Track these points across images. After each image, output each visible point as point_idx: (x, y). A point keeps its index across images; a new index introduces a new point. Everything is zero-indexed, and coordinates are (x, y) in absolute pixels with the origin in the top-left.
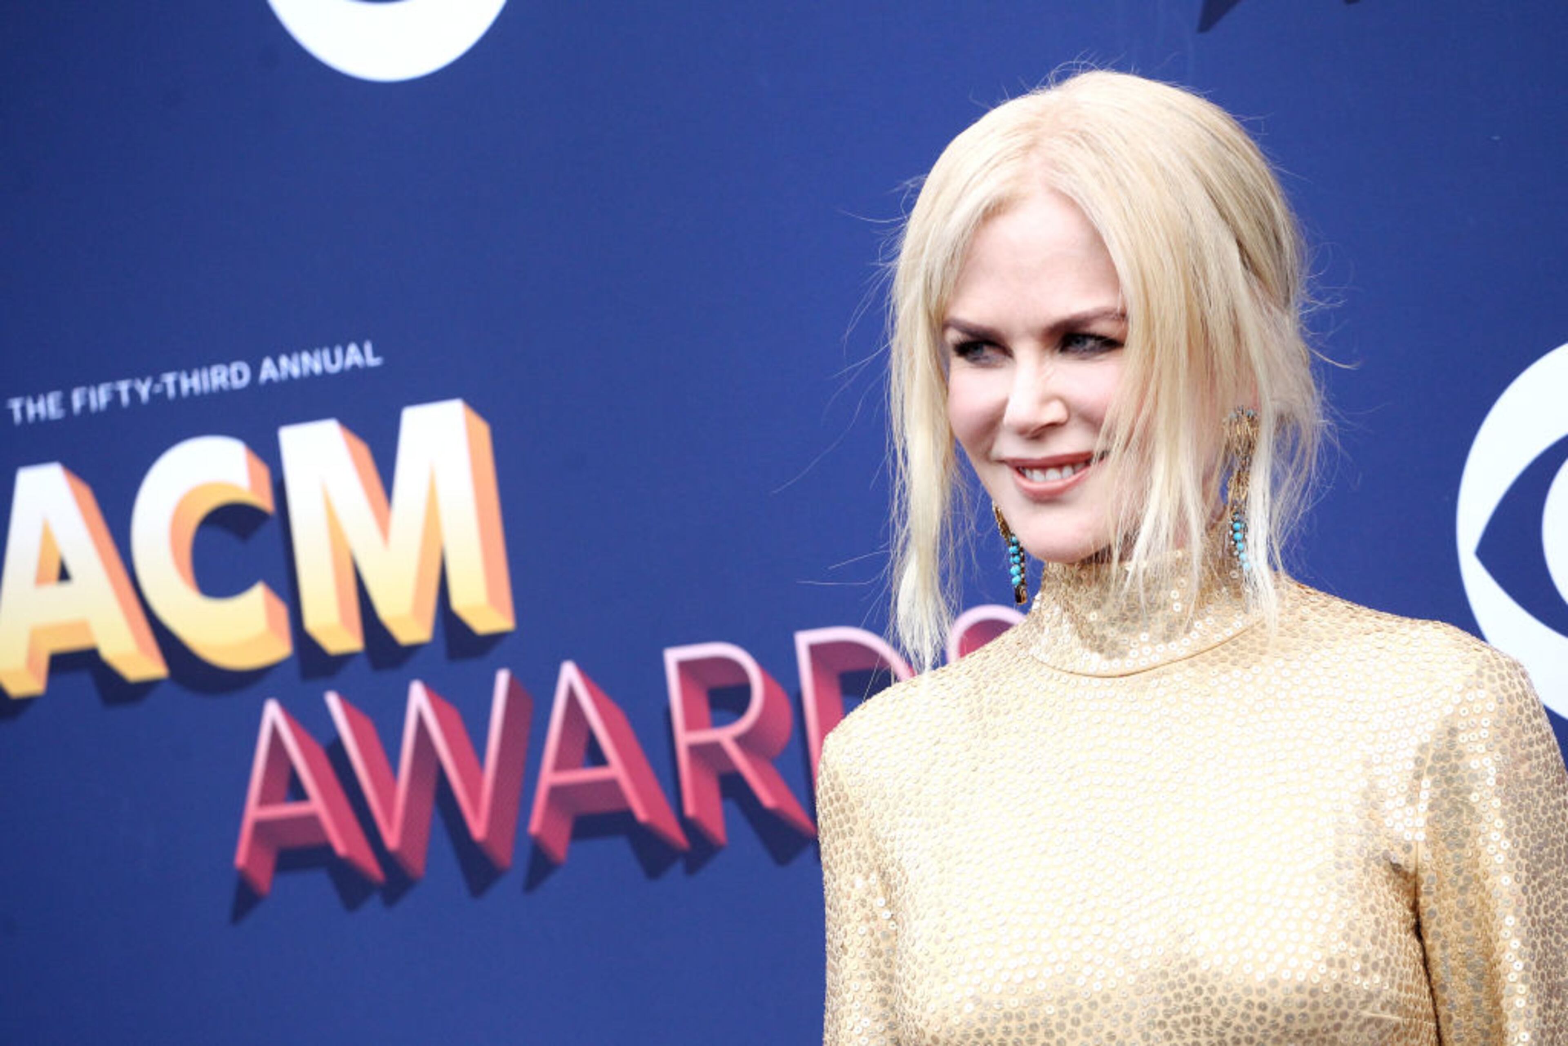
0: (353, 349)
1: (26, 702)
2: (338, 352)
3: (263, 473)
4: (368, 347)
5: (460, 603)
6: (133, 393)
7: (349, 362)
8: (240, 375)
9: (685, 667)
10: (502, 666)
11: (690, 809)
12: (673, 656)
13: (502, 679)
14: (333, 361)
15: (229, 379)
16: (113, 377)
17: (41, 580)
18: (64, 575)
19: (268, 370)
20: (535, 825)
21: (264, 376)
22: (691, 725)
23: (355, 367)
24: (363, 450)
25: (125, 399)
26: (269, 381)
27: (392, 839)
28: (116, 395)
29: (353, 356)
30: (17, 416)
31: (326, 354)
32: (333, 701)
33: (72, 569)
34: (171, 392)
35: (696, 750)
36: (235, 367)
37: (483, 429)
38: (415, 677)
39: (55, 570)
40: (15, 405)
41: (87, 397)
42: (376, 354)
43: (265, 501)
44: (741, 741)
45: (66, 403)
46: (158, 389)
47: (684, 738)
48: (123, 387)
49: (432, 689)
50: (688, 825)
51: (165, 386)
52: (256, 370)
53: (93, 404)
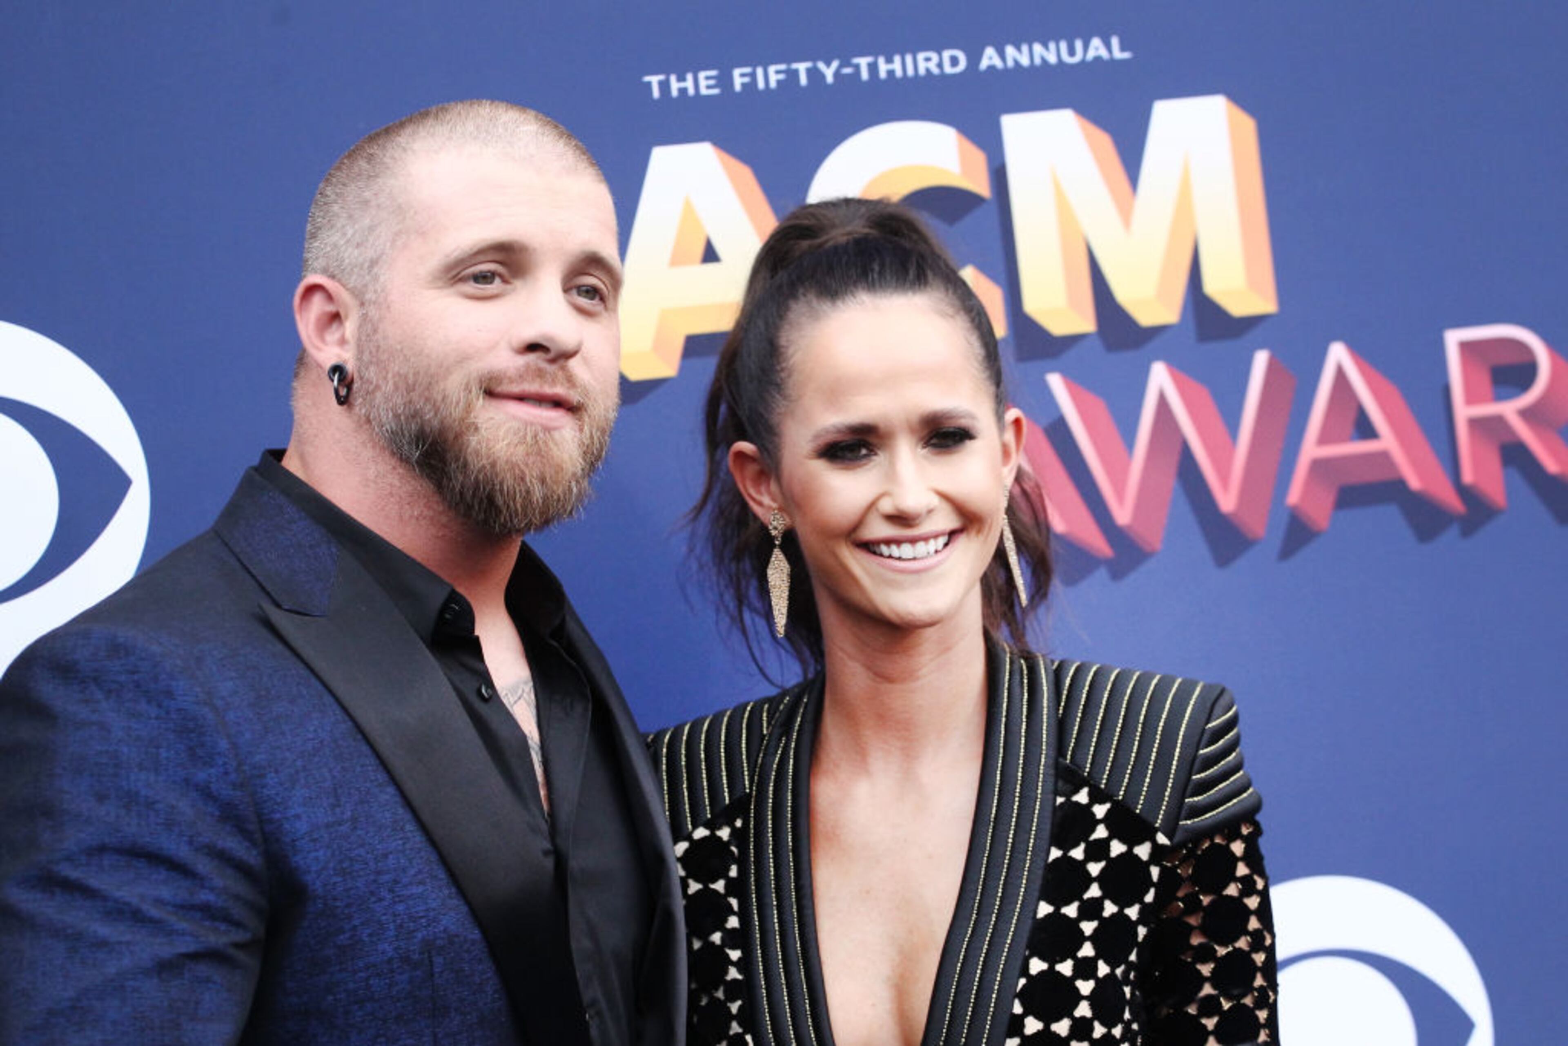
0: (1096, 42)
1: (653, 386)
2: (1079, 45)
3: (979, 159)
4: (1115, 42)
5: (1212, 287)
6: (813, 74)
7: (1091, 54)
8: (954, 61)
9: (1466, 347)
10: (1261, 347)
11: (1468, 476)
12: (1453, 338)
13: (1261, 360)
14: (1072, 52)
15: (940, 65)
16: (789, 57)
17: (677, 260)
18: (710, 255)
19: (990, 58)
20: (1294, 496)
21: (984, 64)
22: (1471, 399)
23: (1098, 59)
24: (1105, 140)
25: (803, 80)
26: (992, 68)
27: (1122, 515)
28: (793, 75)
29: (1097, 48)
30: (656, 93)
31: (1063, 46)
32: (1055, 382)
33: (720, 248)
34: (865, 75)
35: (1475, 423)
36: (947, 54)
37: (1248, 125)
38: (1157, 358)
39: (698, 251)
40: (654, 80)
41: (753, 75)
42: (1123, 49)
43: (981, 186)
44: (1526, 414)
45: (724, 81)
46: (847, 71)
47: (1463, 412)
48: (802, 67)
49: (1176, 369)
50: (1464, 492)
51: (857, 67)
52: (974, 58)
53: (761, 85)
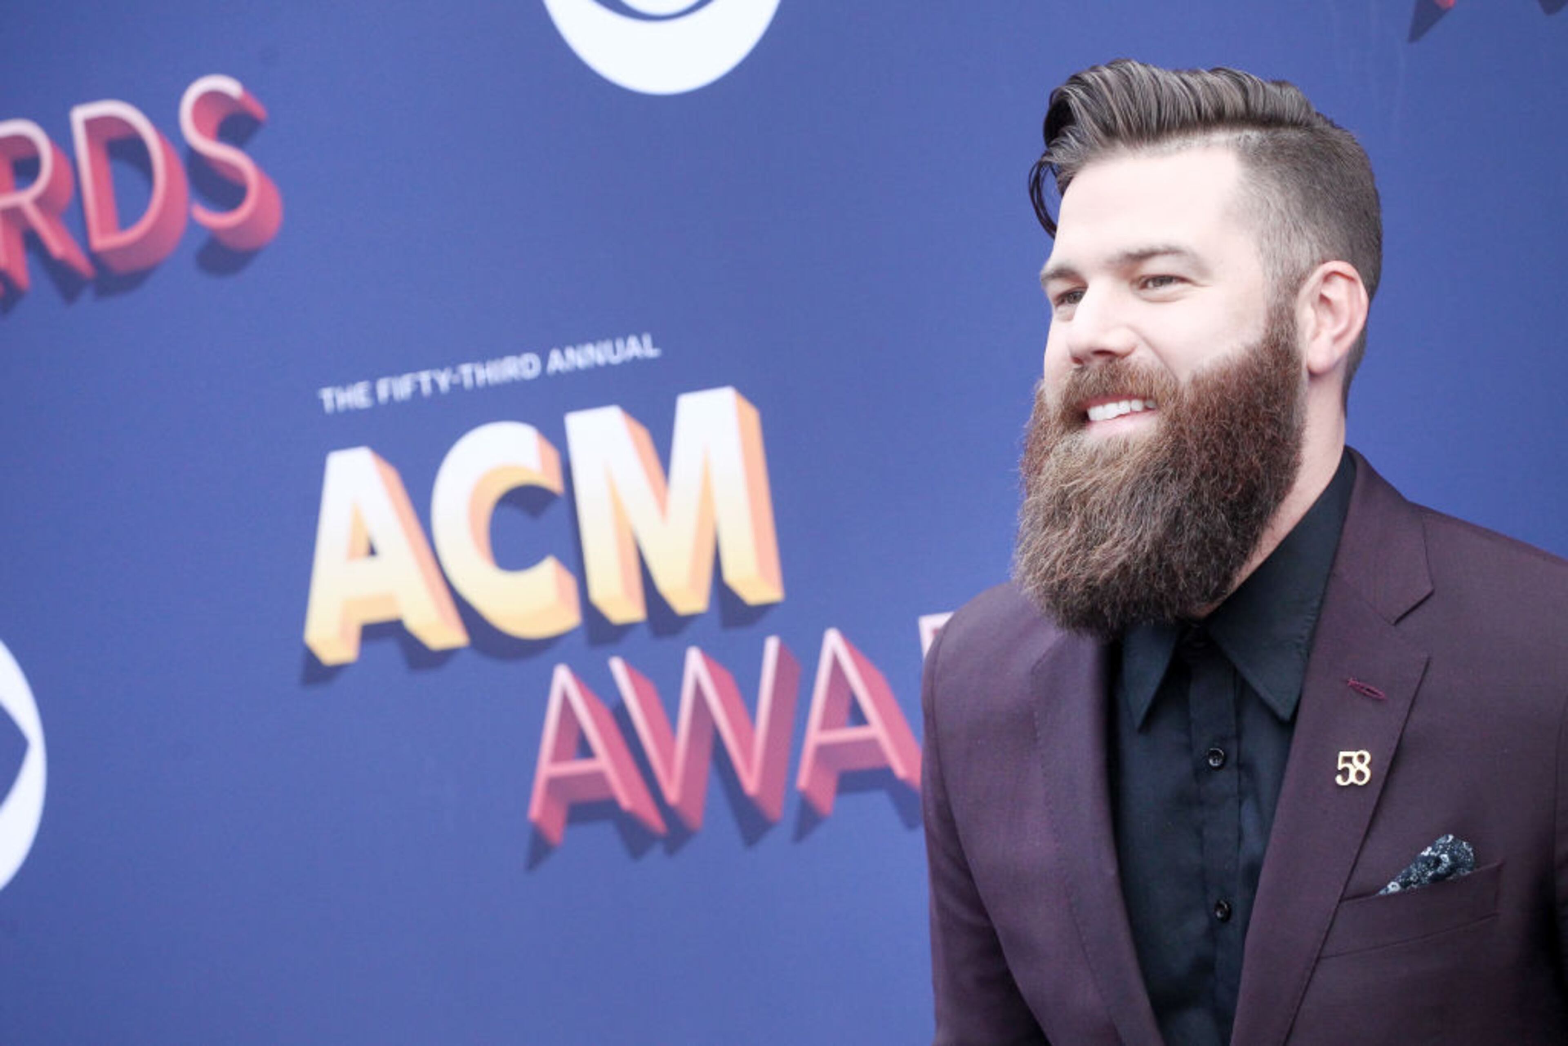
0: (633, 341)
1: (338, 669)
2: (620, 344)
3: (552, 455)
4: (647, 340)
5: (732, 576)
6: (434, 384)
7: (630, 353)
8: (531, 366)
10: (771, 633)
12: (928, 624)
13: (772, 646)
14: (615, 352)
15: (520, 370)
16: (415, 369)
17: (352, 555)
18: (372, 552)
19: (556, 362)
20: (803, 781)
21: (552, 366)
23: (635, 359)
24: (643, 434)
25: (426, 388)
26: (558, 371)
27: (672, 793)
28: (418, 384)
29: (633, 348)
30: (329, 405)
31: (609, 346)
32: (617, 667)
33: (380, 546)
34: (468, 382)
36: (526, 359)
37: (752, 415)
38: (692, 643)
39: (363, 548)
40: (327, 394)
41: (391, 387)
42: (654, 346)
43: (553, 482)
45: (373, 393)
46: (456, 380)
48: (425, 377)
49: (709, 654)
51: (461, 376)
52: (545, 361)
53: (398, 394)
